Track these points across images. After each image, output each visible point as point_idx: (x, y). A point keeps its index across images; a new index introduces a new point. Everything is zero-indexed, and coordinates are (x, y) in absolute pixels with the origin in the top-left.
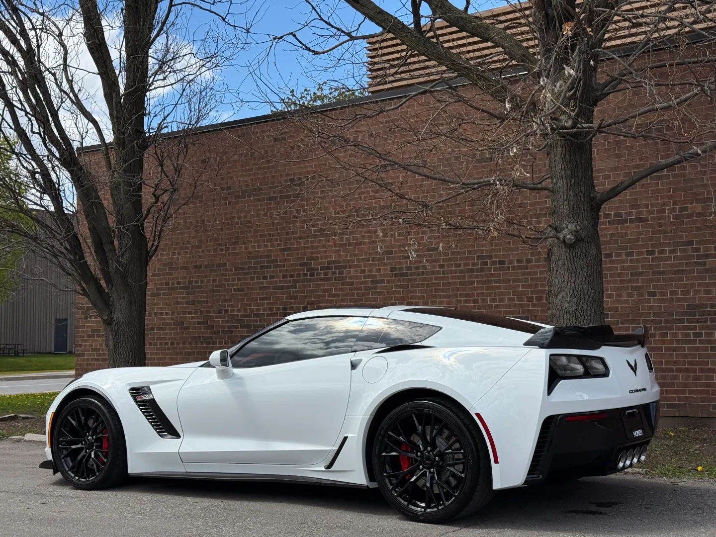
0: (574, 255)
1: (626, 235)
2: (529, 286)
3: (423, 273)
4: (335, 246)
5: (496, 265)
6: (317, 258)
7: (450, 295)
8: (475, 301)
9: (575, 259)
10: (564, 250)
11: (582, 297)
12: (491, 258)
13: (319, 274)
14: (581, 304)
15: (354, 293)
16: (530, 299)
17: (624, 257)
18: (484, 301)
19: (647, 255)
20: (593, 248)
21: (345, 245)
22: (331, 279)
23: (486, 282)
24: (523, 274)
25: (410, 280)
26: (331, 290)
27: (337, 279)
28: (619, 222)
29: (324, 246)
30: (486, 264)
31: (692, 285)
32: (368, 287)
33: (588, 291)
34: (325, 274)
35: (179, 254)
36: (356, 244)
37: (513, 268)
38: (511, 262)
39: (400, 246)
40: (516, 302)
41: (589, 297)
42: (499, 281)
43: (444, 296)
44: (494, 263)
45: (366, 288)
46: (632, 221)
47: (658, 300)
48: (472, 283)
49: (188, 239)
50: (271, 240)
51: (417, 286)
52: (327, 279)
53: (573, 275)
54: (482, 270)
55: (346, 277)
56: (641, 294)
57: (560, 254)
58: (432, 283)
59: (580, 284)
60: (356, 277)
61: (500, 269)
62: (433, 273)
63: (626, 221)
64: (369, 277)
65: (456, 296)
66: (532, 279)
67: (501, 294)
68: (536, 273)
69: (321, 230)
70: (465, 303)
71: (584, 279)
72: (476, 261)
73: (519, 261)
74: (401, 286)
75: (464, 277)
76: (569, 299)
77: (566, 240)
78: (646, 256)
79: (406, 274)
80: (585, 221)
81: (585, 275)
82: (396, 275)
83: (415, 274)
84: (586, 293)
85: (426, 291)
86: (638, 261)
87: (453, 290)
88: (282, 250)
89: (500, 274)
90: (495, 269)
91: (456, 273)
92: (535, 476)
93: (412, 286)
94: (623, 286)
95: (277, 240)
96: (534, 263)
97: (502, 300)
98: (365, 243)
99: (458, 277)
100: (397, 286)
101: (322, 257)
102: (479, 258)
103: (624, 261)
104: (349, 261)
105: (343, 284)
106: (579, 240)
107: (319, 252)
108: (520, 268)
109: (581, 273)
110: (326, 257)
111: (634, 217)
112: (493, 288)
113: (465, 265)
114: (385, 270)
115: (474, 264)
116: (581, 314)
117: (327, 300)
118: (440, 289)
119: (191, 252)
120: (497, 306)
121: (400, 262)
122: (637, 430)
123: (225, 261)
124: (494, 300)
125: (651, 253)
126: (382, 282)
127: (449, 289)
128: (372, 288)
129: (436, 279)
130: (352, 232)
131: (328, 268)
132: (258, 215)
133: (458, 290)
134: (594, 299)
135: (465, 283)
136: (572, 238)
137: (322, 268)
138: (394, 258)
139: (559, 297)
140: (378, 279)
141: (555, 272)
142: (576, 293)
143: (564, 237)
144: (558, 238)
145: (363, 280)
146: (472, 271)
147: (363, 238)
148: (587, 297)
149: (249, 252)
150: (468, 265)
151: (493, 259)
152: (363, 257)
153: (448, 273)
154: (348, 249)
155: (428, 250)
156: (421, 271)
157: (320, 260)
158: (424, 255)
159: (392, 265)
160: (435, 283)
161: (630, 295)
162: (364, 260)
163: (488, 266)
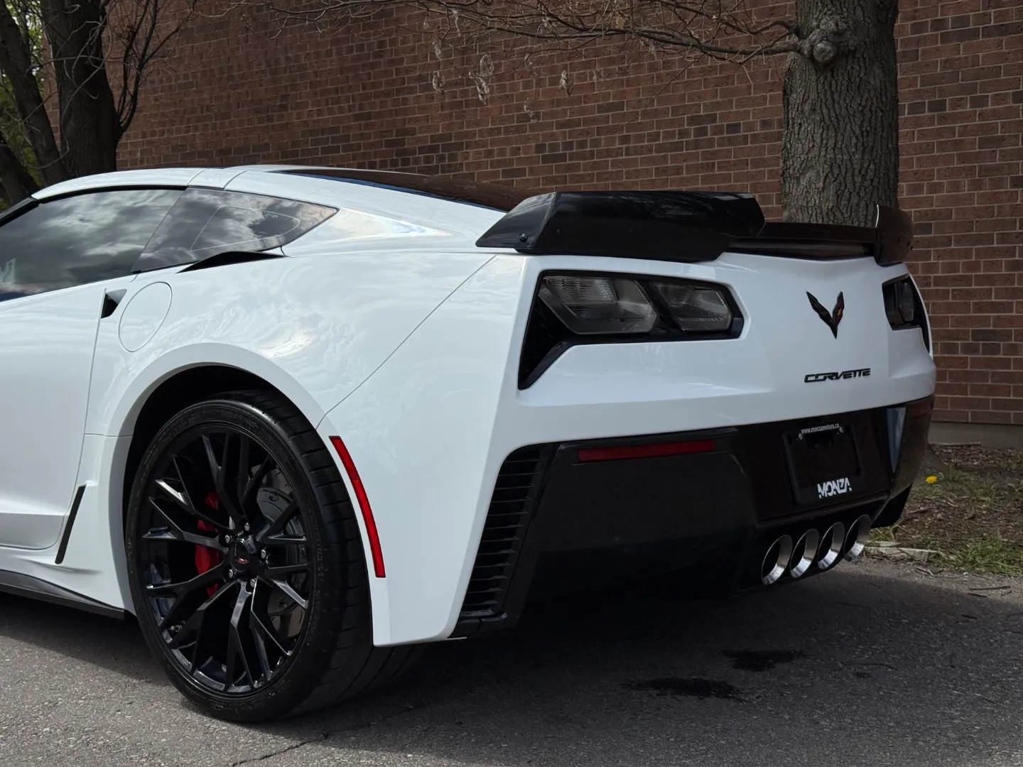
0: (833, 88)
1: (975, 61)
3: (592, 153)
4: (443, 107)
5: (722, 133)
6: (412, 132)
9: (836, 96)
10: (814, 78)
11: (849, 179)
12: (714, 120)
14: (846, 194)
17: (968, 109)
19: (1015, 101)
20: (877, 71)
21: (460, 104)
23: (703, 168)
25: (569, 168)
27: (447, 169)
28: (961, 36)
30: (704, 132)
33: (862, 166)
34: (428, 160)
35: (196, 129)
37: (755, 138)
38: (750, 127)
39: (552, 103)
41: (864, 177)
42: (727, 166)
44: (718, 130)
46: (988, 32)
48: (678, 170)
49: (208, 102)
50: (338, 101)
51: (582, 178)
53: (832, 133)
54: (697, 145)
55: (461, 165)
56: (999, 183)
57: (806, 87)
58: (607, 173)
59: (845, 150)
60: (479, 165)
61: (730, 141)
62: (609, 153)
63: (975, 34)
64: (499, 163)
71: (854, 140)
72: (686, 127)
73: (765, 124)
74: (555, 180)
75: (665, 159)
76: (821, 184)
77: (815, 53)
78: (1012, 104)
80: (859, 12)
81: (858, 131)
82: (545, 159)
83: (577, 156)
84: (857, 172)
86: (995, 114)
87: (643, 185)
88: (357, 117)
89: (729, 151)
90: (721, 142)
91: (650, 151)
92: (490, 612)
93: (572, 179)
94: (964, 168)
95: (347, 100)
98: (492, 100)
99: (653, 161)
100: (546, 180)
101: (421, 130)
102: (692, 120)
103: (964, 117)
104: (466, 135)
106: (843, 53)
107: (417, 120)
108: (767, 138)
109: (848, 127)
110: (429, 129)
111: (992, 23)
112: (716, 179)
113: (667, 135)
114: (526, 150)
115: (683, 133)
116: (846, 216)
119: (214, 127)
121: (553, 135)
122: (834, 479)
123: (266, 141)
126: (522, 172)
129: (614, 164)
131: (433, 149)
132: (317, 54)
134: (875, 183)
135: (665, 171)
136: (829, 48)
137: (421, 150)
138: (541, 127)
139: (803, 182)
140: (515, 167)
141: (796, 129)
142: (836, 171)
143: (812, 47)
144: (800, 51)
145: (489, 169)
146: (677, 147)
148: (858, 179)
149: (305, 122)
150: (671, 135)
151: (718, 123)
152: (490, 126)
153: (636, 153)
154: (464, 112)
155: (602, 109)
156: (589, 149)
157: (418, 135)
158: (594, 120)
159: (539, 140)
160: (612, 172)
161: (977, 185)
162: (491, 132)
163: (709, 136)
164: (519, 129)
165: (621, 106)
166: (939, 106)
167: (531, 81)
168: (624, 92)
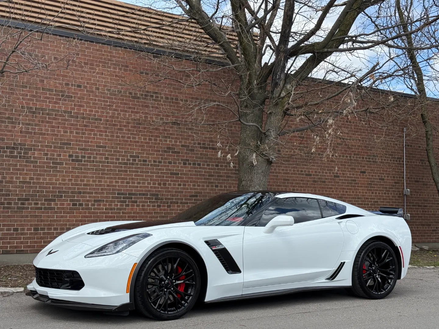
1: (207, 155)
2: (160, 177)
3: (93, 161)
4: (21, 132)
6: (3, 139)
7: (112, 177)
8: (128, 183)
13: (5, 152)
15: (37, 170)
16: (159, 184)
17: (206, 167)
18: (133, 183)
21: (31, 133)
22: (16, 157)
23: (135, 172)
24: (156, 169)
25: (83, 165)
26: (16, 165)
27: (22, 157)
28: (204, 148)
29: (10, 131)
30: (135, 160)
31: (233, 184)
32: (50, 166)
36: (41, 134)
37: (151, 165)
38: (150, 161)
39: (77, 141)
40: (152, 185)
42: (142, 172)
43: (107, 178)
44: (140, 161)
45: (48, 167)
46: (210, 148)
47: (219, 189)
48: (126, 171)
51: (89, 169)
52: (12, 157)
54: (133, 164)
55: (31, 157)
56: (212, 186)
60: (40, 158)
61: (144, 165)
62: (100, 162)
63: (207, 148)
64: (51, 159)
65: (115, 178)
66: (161, 173)
67: (144, 180)
68: (163, 170)
69: (9, 118)
70: (121, 183)
73: (155, 161)
74: (77, 169)
75: (121, 167)
78: (215, 167)
79: (81, 161)
82: (73, 160)
83: (87, 161)
85: (95, 173)
86: (212, 169)
87: (113, 174)
89: (143, 168)
90: (141, 165)
91: (116, 164)
93: (85, 169)
94: (205, 181)
96: (162, 164)
97: (144, 183)
98: (48, 134)
99: (117, 167)
100: (73, 168)
101: (8, 139)
102: (131, 156)
104: (34, 146)
105: (27, 162)
107: (6, 135)
108: (155, 165)
110: (12, 140)
112: (139, 176)
113: (122, 159)
114: (64, 156)
115: (128, 160)
117: (12, 173)
118: (105, 173)
120: (140, 187)
121: (77, 152)
124: (139, 183)
125: (217, 166)
126: (61, 164)
127: (111, 173)
128: (53, 168)
129: (102, 166)
130: (37, 124)
131: (13, 148)
133: (117, 174)
135: (122, 171)
137: (7, 148)
138: (71, 148)
140: (58, 161)
145: (45, 161)
146: (126, 164)
147: (48, 130)
150: (124, 160)
151: (140, 159)
152: (46, 144)
153: (111, 163)
154: (33, 136)
155: (97, 146)
156: (92, 159)
157: (5, 141)
158: (95, 150)
159: (70, 153)
160: (101, 169)
161: (208, 186)
162: (47, 146)
163: (137, 162)
164: (60, 148)
165: (105, 147)
166: (199, 165)
167: (67, 131)
168: (107, 142)
